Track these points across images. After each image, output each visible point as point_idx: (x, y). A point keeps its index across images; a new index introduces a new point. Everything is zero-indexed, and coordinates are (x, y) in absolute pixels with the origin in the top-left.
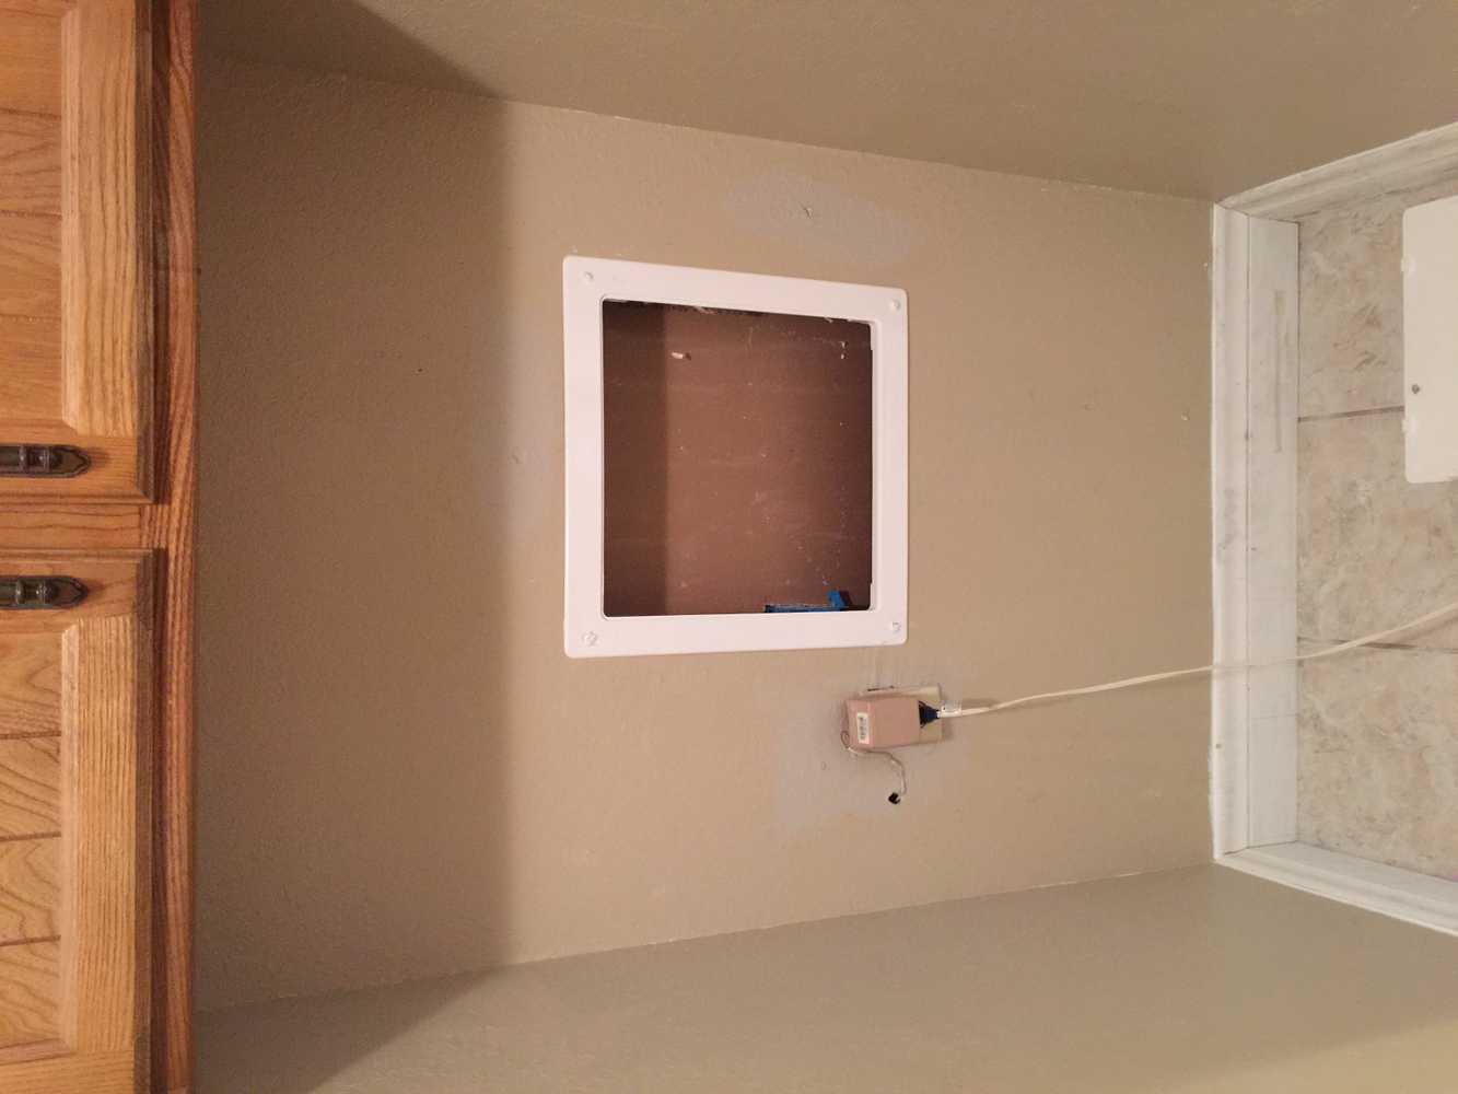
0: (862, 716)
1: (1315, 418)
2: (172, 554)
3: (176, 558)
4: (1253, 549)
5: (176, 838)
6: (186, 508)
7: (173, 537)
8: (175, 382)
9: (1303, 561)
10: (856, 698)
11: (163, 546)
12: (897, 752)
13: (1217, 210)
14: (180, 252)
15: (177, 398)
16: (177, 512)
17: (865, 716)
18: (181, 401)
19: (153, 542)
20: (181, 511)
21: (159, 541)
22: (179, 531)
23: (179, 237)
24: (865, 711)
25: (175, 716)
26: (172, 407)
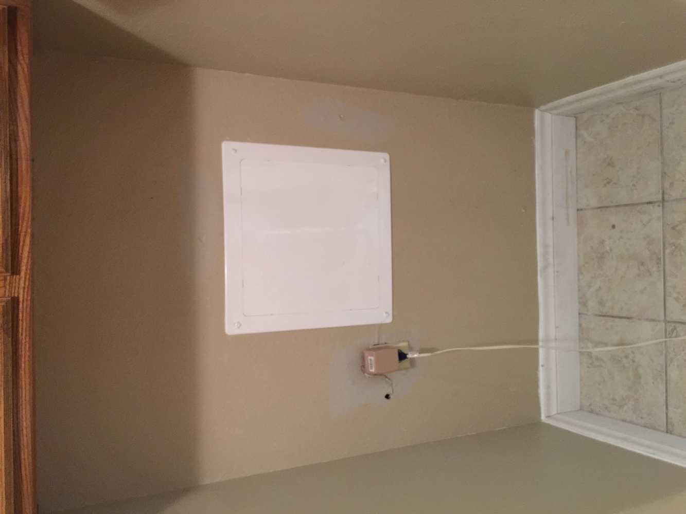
0: (371, 359)
1: (585, 209)
2: (21, 299)
3: (23, 300)
4: (557, 272)
5: (25, 438)
6: (28, 277)
7: (21, 291)
8: (21, 215)
9: (581, 277)
10: (369, 349)
11: (16, 295)
12: (388, 375)
13: (537, 113)
14: (23, 152)
15: (22, 222)
16: (23, 279)
17: (372, 358)
18: (25, 224)
19: (11, 294)
20: (25, 278)
21: (14, 293)
22: (24, 288)
23: (22, 144)
24: (372, 355)
25: (23, 379)
26: (20, 227)
